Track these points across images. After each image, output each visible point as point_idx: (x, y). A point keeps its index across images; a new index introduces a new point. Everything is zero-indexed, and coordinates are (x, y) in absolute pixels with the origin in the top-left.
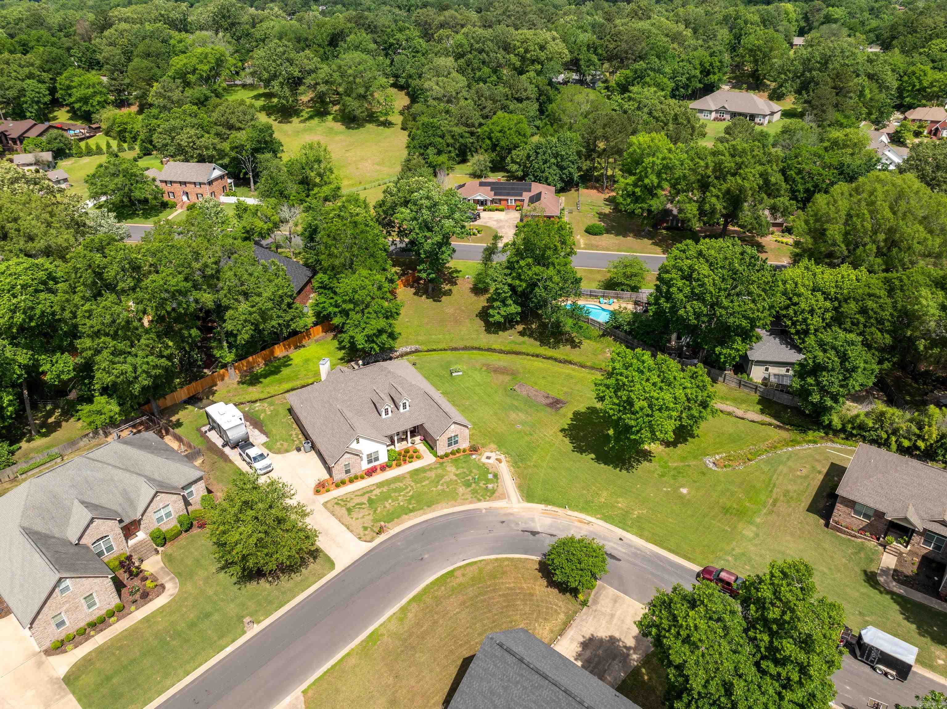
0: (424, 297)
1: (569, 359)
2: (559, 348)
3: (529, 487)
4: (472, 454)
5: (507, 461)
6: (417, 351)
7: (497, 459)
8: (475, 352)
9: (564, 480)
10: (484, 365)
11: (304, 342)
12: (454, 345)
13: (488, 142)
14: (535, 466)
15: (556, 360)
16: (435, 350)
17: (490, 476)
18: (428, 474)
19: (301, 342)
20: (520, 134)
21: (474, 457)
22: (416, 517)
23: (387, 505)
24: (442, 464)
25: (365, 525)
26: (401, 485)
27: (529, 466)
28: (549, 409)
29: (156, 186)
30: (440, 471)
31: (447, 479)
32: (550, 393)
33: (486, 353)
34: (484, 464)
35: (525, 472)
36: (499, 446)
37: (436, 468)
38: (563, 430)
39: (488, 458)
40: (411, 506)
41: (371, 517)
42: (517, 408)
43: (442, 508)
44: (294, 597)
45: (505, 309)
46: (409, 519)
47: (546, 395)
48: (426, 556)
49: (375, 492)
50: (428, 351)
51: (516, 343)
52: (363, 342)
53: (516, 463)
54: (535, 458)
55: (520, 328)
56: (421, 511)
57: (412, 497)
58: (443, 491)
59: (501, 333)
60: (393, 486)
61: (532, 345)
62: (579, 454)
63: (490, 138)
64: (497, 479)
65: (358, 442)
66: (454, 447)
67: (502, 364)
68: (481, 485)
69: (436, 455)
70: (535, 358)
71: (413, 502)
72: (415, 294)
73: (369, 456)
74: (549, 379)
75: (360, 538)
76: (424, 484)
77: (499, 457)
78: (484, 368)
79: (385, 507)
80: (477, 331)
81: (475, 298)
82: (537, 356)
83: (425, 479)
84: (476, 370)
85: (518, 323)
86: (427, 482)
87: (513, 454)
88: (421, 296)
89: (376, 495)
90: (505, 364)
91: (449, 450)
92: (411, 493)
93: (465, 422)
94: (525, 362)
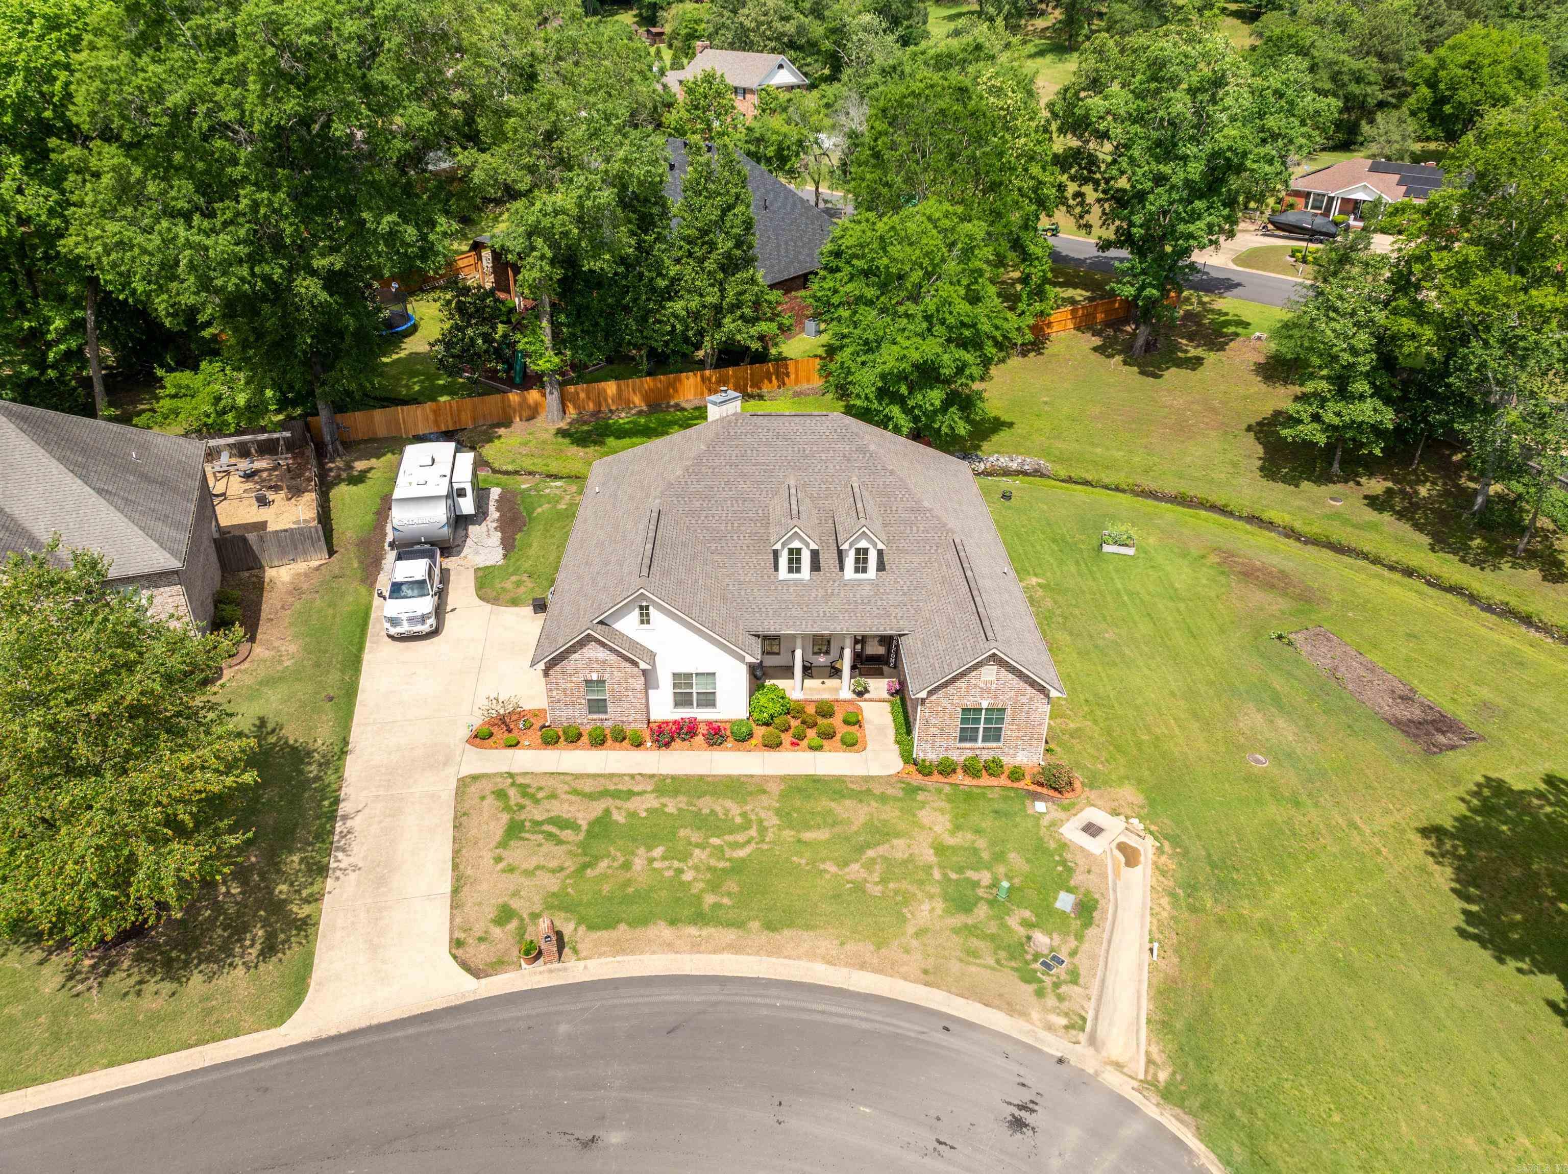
0: (1119, 358)
1: (1524, 608)
2: (1496, 567)
3: (1205, 1012)
4: (1036, 796)
5: (1162, 872)
6: (1038, 473)
7: (1123, 848)
8: (1203, 513)
9: (1381, 1039)
10: (1216, 550)
11: (766, 389)
12: (1148, 483)
13: (1424, 90)
14: (1268, 929)
15: (1473, 599)
16: (1086, 483)
17: (1065, 902)
18: (844, 809)
19: (757, 385)
20: (1520, 75)
21: (1040, 806)
22: (695, 947)
23: (638, 863)
24: (912, 791)
25: (515, 904)
26: (735, 810)
27: (1242, 923)
28: (1397, 738)
29: (665, 86)
30: (891, 813)
31: (899, 848)
32: (1423, 690)
33: (1240, 524)
34: (1064, 846)
35: (1217, 936)
36: (1152, 803)
37: (883, 798)
38: (1431, 831)
39: (1092, 830)
40: (710, 899)
41: (553, 883)
42: (1276, 700)
43: (812, 955)
44: (69, 1071)
45: (1339, 406)
46: (670, 947)
47: (1401, 690)
48: (615, 1138)
49: (633, 804)
50: (1070, 480)
51: (1346, 522)
52: (871, 391)
53: (1192, 888)
54: (1280, 893)
55: (1377, 486)
56: (730, 935)
57: (738, 867)
58: (859, 888)
59: (1306, 485)
60: (706, 804)
61: (1399, 540)
62: (1486, 956)
63: (1432, 84)
64: (1088, 922)
65: (645, 618)
66: (983, 750)
67: (1275, 561)
68: (1013, 922)
69: (908, 757)
70: (1397, 576)
71: (732, 885)
72: (1095, 349)
73: (682, 679)
74: (1432, 646)
75: (457, 943)
76: (808, 836)
77: (1132, 841)
78: (1213, 559)
79: (626, 866)
80: (1235, 465)
81: (1263, 387)
82: (1409, 572)
83: (830, 820)
84: (1184, 555)
85: (1372, 467)
86: (822, 835)
87: (1197, 850)
88: (1111, 356)
89: (633, 815)
90: (1289, 566)
91: (959, 753)
92: (742, 853)
93: (1047, 674)
94: (1360, 577)
